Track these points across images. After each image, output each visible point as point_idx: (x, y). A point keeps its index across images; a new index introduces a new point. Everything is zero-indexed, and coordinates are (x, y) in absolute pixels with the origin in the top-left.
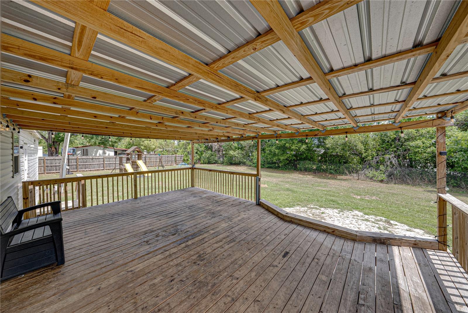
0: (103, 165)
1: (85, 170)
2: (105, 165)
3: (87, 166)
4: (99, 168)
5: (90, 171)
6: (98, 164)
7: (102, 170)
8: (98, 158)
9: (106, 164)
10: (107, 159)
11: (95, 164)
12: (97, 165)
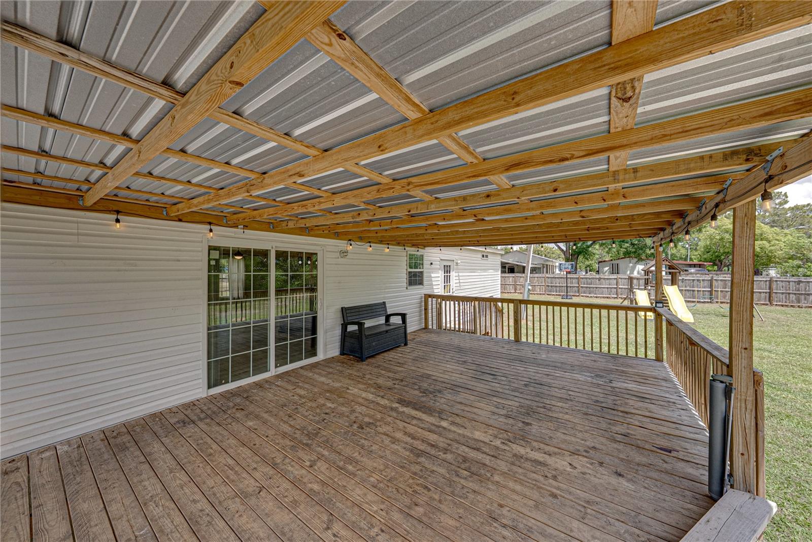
0: (615, 290)
1: (590, 295)
2: (619, 290)
3: (592, 289)
4: (610, 294)
5: (596, 297)
6: (608, 288)
7: (615, 298)
8: (607, 279)
9: (622, 288)
10: (623, 280)
11: (604, 288)
12: (606, 290)
